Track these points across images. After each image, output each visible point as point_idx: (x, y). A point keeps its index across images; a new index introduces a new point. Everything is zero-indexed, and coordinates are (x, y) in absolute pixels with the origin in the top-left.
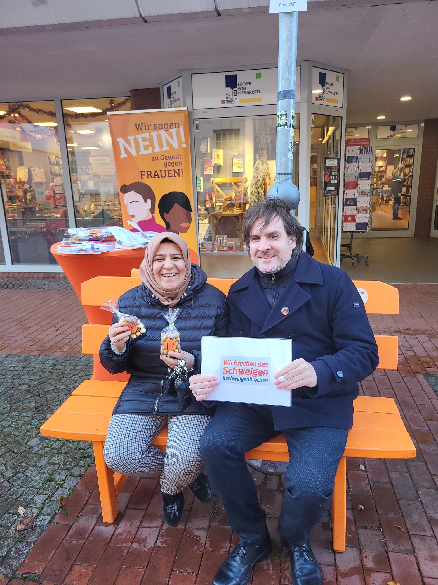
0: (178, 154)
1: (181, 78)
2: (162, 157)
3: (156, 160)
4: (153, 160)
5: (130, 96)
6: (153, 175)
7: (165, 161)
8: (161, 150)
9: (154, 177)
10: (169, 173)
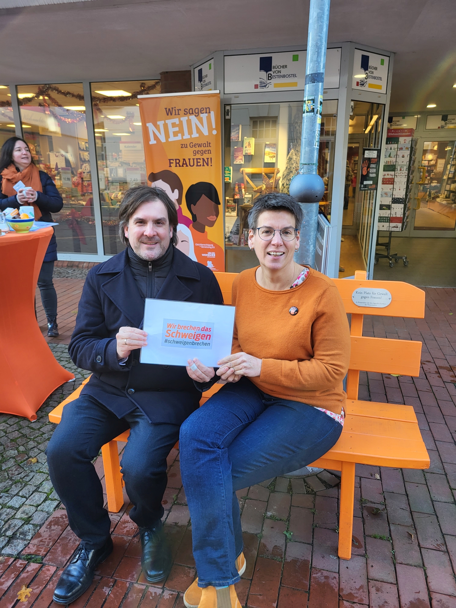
0: (207, 142)
1: (213, 59)
2: (191, 144)
3: (185, 147)
4: (182, 147)
5: (160, 78)
6: (181, 164)
7: (194, 149)
8: (191, 136)
9: (183, 166)
10: (197, 162)
